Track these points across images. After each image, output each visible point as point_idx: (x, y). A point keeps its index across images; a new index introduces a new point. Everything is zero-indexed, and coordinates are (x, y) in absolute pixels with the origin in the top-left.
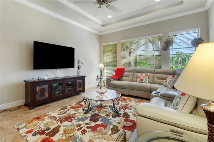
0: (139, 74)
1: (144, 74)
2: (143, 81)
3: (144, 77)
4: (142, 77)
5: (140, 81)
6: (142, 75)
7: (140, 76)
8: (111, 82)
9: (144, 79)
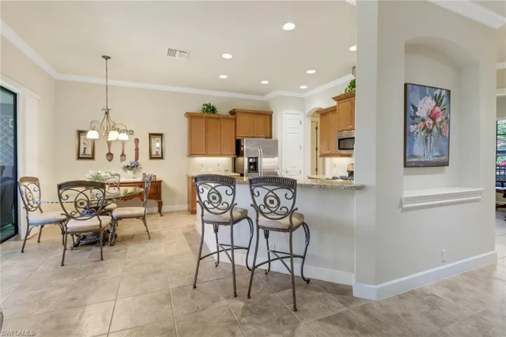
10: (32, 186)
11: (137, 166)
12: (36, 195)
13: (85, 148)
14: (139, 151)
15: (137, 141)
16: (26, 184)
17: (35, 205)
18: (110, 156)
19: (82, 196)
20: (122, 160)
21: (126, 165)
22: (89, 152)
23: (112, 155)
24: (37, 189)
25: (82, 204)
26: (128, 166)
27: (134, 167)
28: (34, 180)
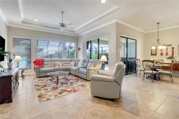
0: (57, 62)
1: (59, 62)
2: (60, 66)
3: (60, 63)
4: (59, 64)
5: (58, 66)
6: (58, 63)
7: (57, 63)
8: (40, 70)
9: (60, 64)
10: (138, 61)
11: (172, 58)
12: (139, 63)
13: (153, 52)
14: (174, 52)
15: (173, 48)
16: (137, 61)
17: (139, 66)
18: (162, 54)
19: (147, 64)
20: (166, 56)
21: (168, 57)
22: (155, 53)
23: (163, 54)
24: (139, 62)
25: (148, 66)
26: (168, 58)
27: (171, 58)
28: (139, 60)
